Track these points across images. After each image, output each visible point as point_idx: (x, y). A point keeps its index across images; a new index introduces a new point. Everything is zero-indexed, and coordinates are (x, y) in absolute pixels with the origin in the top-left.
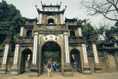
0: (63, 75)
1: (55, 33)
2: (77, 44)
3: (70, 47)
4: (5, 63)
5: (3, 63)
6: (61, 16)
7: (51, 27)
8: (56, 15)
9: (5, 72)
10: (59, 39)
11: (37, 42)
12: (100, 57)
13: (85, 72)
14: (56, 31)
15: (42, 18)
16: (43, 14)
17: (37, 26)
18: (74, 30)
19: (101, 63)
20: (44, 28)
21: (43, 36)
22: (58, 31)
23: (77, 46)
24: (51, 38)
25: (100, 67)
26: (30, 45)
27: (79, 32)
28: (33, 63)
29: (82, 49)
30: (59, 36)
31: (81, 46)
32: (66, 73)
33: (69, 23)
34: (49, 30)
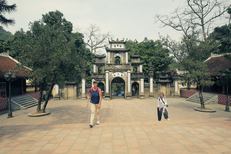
0: (126, 99)
1: (121, 71)
2: (137, 79)
3: (132, 81)
4: (84, 92)
5: (83, 92)
6: (126, 54)
7: (118, 66)
8: (123, 53)
9: (86, 98)
10: (124, 76)
11: (108, 78)
12: (155, 88)
13: (141, 97)
14: (122, 70)
15: (110, 57)
16: (111, 52)
17: (108, 65)
18: (137, 67)
19: (154, 92)
20: (113, 67)
21: (112, 73)
22: (123, 70)
23: (137, 80)
24: (118, 75)
25: (153, 95)
26: (102, 80)
27: (140, 69)
28: (107, 92)
29: (141, 82)
30: (124, 74)
31: (140, 80)
32: (128, 98)
33: (133, 59)
34: (116, 69)
